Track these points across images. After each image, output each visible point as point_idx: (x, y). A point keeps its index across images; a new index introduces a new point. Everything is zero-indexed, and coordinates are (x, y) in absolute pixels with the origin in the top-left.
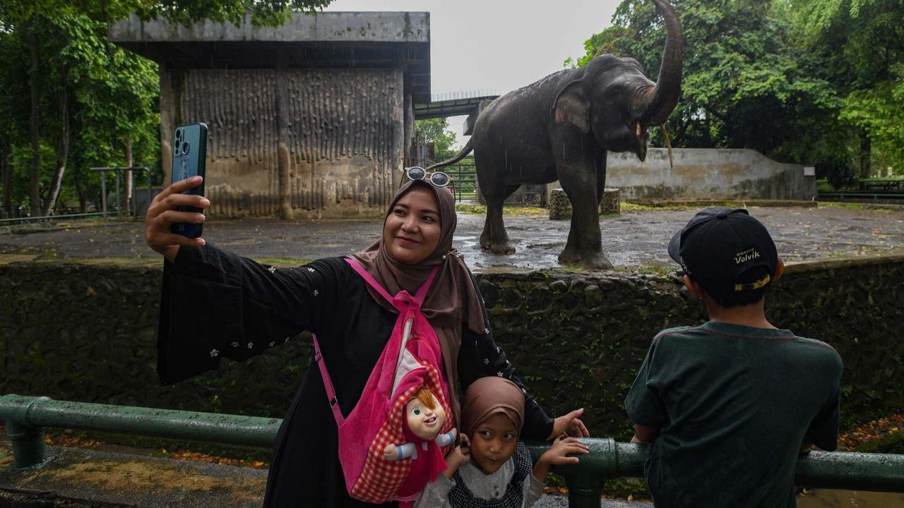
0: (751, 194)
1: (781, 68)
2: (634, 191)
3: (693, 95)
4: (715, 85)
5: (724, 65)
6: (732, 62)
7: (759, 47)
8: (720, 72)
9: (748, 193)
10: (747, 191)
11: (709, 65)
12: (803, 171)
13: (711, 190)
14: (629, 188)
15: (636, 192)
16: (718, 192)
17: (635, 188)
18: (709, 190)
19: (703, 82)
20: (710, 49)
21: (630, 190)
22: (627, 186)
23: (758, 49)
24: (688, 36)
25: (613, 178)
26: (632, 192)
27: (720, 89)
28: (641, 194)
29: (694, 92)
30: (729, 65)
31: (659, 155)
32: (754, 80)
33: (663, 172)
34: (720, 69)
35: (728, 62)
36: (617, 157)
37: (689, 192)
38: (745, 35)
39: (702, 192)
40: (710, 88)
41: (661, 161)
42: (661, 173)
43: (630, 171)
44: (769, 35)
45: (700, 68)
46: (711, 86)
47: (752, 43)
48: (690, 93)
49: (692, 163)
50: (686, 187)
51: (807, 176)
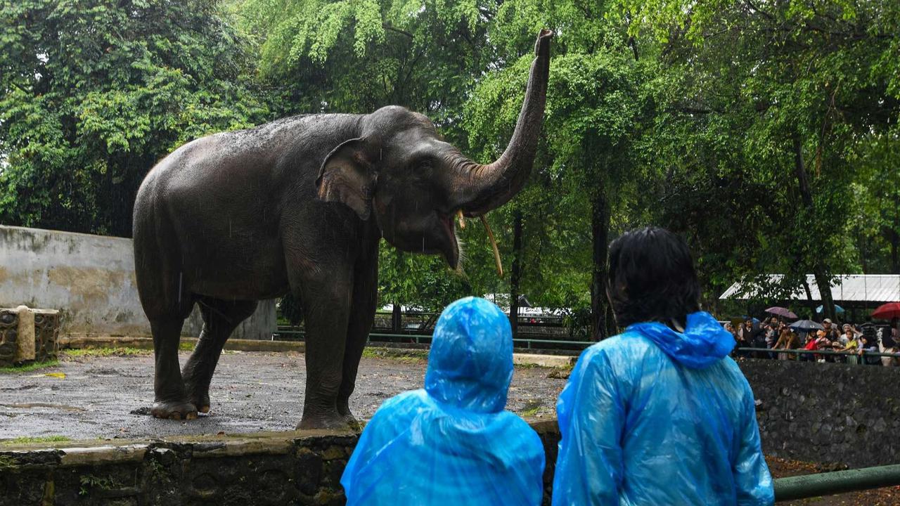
1: (246, 110)
3: (101, 131)
4: (141, 120)
5: (157, 86)
6: (172, 84)
7: (205, 64)
8: (148, 97)
11: (127, 80)
13: (120, 319)
16: (130, 322)
18: (114, 319)
19: (120, 110)
20: (132, 50)
23: (204, 67)
24: (97, 18)
27: (148, 129)
29: (103, 126)
30: (167, 87)
31: (28, 242)
32: (207, 121)
33: (34, 278)
34: (149, 90)
35: (165, 83)
37: (79, 320)
38: (182, 37)
39: (104, 322)
40: (132, 123)
41: (32, 254)
42: (30, 280)
44: (221, 47)
45: (110, 82)
46: (132, 119)
47: (195, 54)
48: (96, 126)
49: (87, 263)
50: (75, 312)
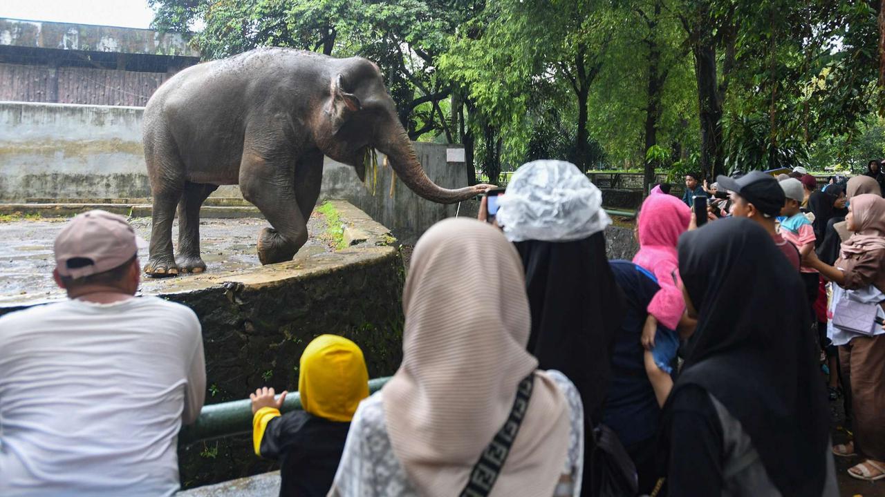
0: (347, 192)
2: (113, 183)
9: (342, 190)
10: (339, 186)
12: (445, 156)
14: (102, 177)
15: (118, 186)
17: (116, 177)
21: (105, 181)
22: (99, 173)
25: (72, 159)
26: (108, 185)
28: (127, 189)
36: (83, 121)
43: (108, 146)
51: (449, 163)
